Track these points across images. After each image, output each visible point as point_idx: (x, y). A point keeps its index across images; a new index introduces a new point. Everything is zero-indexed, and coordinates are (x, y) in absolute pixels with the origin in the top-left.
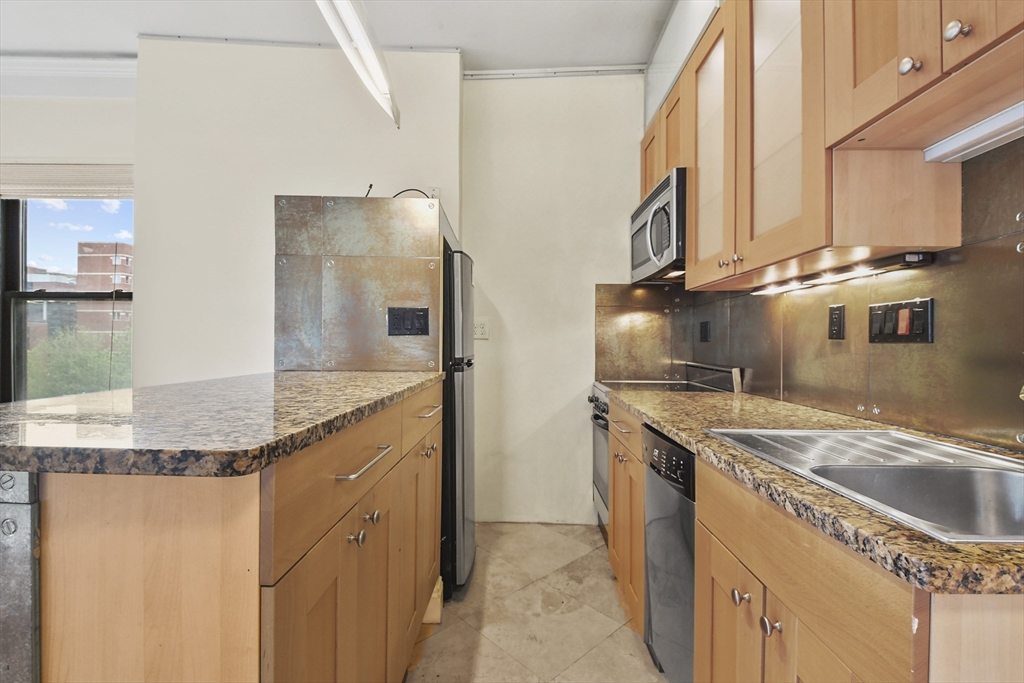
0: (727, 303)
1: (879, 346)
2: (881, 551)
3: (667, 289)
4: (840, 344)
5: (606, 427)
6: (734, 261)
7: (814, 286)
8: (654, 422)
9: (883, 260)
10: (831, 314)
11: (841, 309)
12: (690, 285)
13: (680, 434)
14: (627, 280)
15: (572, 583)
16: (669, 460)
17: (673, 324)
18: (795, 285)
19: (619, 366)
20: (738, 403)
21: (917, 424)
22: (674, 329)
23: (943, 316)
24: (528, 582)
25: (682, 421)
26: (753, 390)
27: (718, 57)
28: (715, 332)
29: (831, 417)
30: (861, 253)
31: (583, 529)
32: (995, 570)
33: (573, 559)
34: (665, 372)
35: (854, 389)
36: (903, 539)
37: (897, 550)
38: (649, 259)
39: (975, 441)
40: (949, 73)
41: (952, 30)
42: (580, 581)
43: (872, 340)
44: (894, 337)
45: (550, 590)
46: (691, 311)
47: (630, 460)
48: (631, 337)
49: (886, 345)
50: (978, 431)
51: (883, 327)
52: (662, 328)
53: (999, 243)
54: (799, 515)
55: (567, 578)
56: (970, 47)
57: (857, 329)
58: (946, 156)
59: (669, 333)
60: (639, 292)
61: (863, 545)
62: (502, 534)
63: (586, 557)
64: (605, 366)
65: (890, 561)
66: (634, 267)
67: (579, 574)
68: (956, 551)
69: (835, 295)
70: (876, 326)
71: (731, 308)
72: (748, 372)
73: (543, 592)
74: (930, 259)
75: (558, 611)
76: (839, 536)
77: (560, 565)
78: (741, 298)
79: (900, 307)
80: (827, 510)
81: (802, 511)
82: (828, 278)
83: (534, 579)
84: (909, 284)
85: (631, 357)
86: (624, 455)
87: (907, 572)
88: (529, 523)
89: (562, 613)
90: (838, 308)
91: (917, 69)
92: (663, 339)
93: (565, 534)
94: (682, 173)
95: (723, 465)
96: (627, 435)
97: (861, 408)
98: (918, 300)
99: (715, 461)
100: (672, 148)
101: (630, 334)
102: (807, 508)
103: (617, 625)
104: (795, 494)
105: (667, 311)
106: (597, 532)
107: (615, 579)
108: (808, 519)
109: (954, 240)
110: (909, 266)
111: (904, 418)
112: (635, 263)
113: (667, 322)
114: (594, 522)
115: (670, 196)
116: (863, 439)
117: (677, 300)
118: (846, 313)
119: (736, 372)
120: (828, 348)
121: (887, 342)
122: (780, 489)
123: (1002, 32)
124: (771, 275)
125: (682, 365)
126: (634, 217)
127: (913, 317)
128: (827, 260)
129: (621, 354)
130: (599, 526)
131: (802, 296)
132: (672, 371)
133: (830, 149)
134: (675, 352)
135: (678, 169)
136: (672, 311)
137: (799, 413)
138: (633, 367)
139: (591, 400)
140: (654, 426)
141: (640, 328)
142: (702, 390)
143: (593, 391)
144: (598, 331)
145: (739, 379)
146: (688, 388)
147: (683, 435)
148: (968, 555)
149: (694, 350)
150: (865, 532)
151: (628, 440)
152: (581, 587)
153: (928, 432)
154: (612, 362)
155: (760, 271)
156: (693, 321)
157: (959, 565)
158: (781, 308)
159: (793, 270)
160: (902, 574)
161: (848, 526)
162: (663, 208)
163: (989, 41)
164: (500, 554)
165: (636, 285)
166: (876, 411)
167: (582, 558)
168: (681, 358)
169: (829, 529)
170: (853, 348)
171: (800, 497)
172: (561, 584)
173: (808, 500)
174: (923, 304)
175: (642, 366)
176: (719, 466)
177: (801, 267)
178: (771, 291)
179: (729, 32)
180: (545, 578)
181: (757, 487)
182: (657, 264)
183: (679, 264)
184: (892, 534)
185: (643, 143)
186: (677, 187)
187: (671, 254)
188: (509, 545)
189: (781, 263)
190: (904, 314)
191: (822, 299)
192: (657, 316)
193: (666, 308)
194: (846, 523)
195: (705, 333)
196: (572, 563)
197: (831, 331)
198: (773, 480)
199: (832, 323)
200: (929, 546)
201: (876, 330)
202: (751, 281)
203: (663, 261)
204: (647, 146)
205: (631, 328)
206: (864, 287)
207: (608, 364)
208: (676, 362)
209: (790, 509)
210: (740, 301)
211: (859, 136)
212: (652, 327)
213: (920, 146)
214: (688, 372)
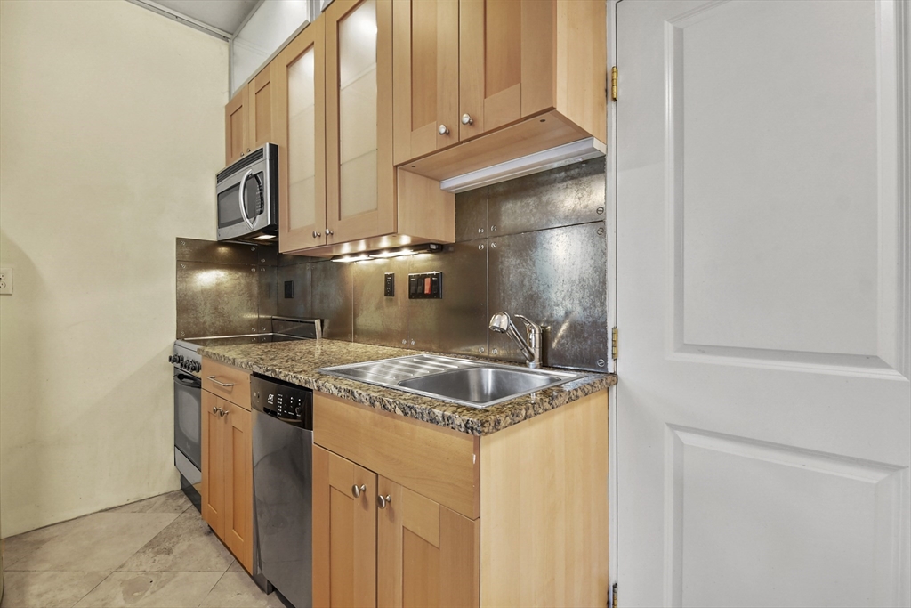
0: (309, 266)
1: (414, 300)
2: (457, 421)
3: (253, 249)
4: (391, 300)
5: (197, 384)
6: (327, 234)
7: (375, 258)
8: (267, 371)
9: (418, 246)
10: (386, 279)
11: (392, 276)
12: (284, 248)
13: (299, 376)
14: (213, 237)
15: (162, 557)
16: (286, 401)
17: (259, 282)
18: (363, 257)
19: (204, 323)
20: (319, 347)
21: (434, 348)
22: (260, 287)
23: (447, 284)
24: (97, 582)
25: (293, 366)
26: (331, 336)
27: (308, 63)
28: (297, 290)
29: (388, 350)
30: (405, 240)
31: (163, 499)
32: (504, 415)
33: (156, 533)
34: (252, 326)
35: (400, 330)
36: (465, 412)
37: (466, 418)
38: (242, 220)
39: (462, 354)
40: (461, 143)
41: (466, 119)
42: (169, 552)
43: (410, 297)
44: (422, 295)
45: (132, 576)
46: (275, 271)
47: (233, 412)
48: (216, 294)
49: (418, 300)
50: (463, 348)
51: (417, 288)
52: (248, 286)
53: (471, 243)
54: (406, 414)
55: (151, 555)
56: (472, 133)
57: (402, 289)
58: (450, 188)
59: (255, 290)
60: (223, 250)
61: (448, 421)
62: (43, 542)
63: (172, 525)
64: (189, 323)
65: (463, 426)
66: (220, 225)
67: (167, 545)
68: (488, 411)
69: (387, 266)
70: (413, 288)
71: (312, 270)
72: (327, 322)
73: (123, 582)
74: (441, 249)
75: (148, 593)
76: (433, 420)
77: (140, 546)
78: (323, 263)
79: (426, 276)
80: (424, 406)
81: (408, 411)
82: (386, 254)
83: (107, 574)
84: (430, 263)
85: (217, 312)
86: (225, 408)
87: (472, 429)
88: (86, 516)
89: (152, 593)
90: (391, 275)
91: (447, 134)
92: (251, 296)
93: (141, 511)
94: (274, 150)
95: (343, 393)
96: (229, 389)
97: (404, 342)
98: (434, 273)
99: (335, 392)
100: (262, 125)
101: (217, 291)
102: (410, 408)
103: (219, 575)
104: (402, 402)
105: (253, 270)
106: (181, 496)
107: (211, 531)
108: (412, 415)
109: (452, 239)
110: (431, 251)
111: (428, 346)
112: (222, 222)
113: (254, 281)
114: (177, 486)
115: (263, 166)
116: (397, 363)
117: (263, 261)
118: (395, 279)
119: (317, 322)
120: (384, 303)
121: (418, 298)
122: (391, 400)
123: (487, 130)
124: (346, 248)
125: (268, 319)
126: (221, 177)
127: (433, 283)
128: (385, 242)
129: (206, 311)
130: (182, 489)
131: (367, 265)
132: (259, 324)
133: (396, 167)
134: (261, 308)
135: (270, 144)
136: (258, 270)
137: (369, 349)
138: (220, 322)
139: (172, 360)
140: (268, 374)
141: (227, 285)
142: (286, 339)
143: (175, 350)
144: (180, 287)
145: (320, 328)
146: (273, 339)
147: (302, 376)
148: (493, 412)
149: (278, 304)
150: (448, 413)
151: (230, 393)
152: (171, 557)
153: (440, 352)
154: (197, 319)
155: (339, 245)
156: (278, 280)
157: (493, 417)
158: (352, 272)
159: (362, 246)
160: (469, 431)
161: (438, 412)
162: (255, 176)
163: (480, 133)
164: (47, 566)
165: (221, 243)
166: (413, 343)
167: (167, 527)
168: (266, 313)
169: (426, 417)
170: (399, 302)
171: (405, 402)
172: (148, 563)
173: (410, 403)
174: (437, 275)
175: (230, 322)
176: (339, 395)
177: (368, 245)
178: (346, 260)
179: (319, 44)
180: (121, 567)
181: (373, 404)
182: (249, 226)
183: (273, 229)
184: (460, 410)
185: (227, 107)
186: (270, 160)
187: (265, 219)
188: (58, 551)
189: (354, 241)
190: (428, 281)
191: (380, 268)
192: (244, 274)
193: (253, 267)
194: (436, 411)
195: (289, 289)
196: (156, 537)
197: (386, 291)
198: (384, 396)
199: (386, 285)
200: (477, 412)
201: (413, 291)
202: (331, 252)
203: (256, 224)
204: (233, 112)
205: (218, 284)
206: (406, 262)
207: (192, 321)
208: (261, 316)
209: (398, 411)
210: (320, 266)
211: (413, 164)
212: (240, 284)
213: (439, 179)
214: (273, 325)
